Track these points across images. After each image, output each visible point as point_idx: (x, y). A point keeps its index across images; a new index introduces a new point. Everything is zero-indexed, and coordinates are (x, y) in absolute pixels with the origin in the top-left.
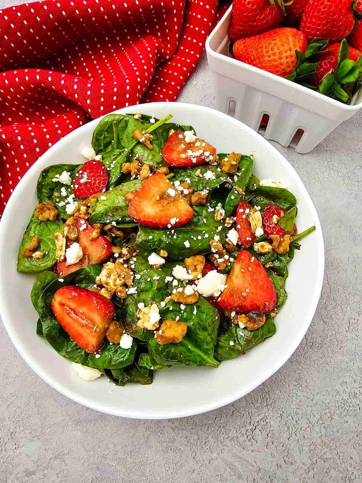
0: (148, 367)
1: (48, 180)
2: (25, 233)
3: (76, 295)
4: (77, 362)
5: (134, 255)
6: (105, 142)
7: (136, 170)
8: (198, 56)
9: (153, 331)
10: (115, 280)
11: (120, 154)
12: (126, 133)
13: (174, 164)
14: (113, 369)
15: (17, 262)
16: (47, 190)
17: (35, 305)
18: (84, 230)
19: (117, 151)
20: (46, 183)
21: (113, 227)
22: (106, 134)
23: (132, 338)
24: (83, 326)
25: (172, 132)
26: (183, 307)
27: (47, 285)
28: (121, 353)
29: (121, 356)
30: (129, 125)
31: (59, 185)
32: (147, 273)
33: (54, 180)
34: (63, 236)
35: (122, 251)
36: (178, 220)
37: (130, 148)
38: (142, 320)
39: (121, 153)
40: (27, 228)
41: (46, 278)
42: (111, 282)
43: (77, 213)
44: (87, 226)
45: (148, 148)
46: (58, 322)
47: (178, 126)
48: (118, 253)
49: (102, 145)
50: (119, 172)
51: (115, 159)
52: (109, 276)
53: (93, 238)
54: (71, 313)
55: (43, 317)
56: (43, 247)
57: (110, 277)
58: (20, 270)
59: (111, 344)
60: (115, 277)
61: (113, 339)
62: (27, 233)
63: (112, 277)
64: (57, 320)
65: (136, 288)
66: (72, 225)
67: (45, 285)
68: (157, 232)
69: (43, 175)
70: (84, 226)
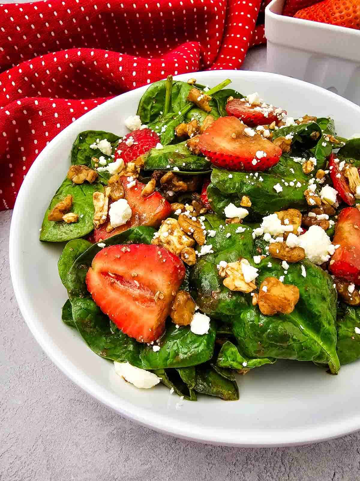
0: (235, 364)
1: (84, 146)
2: (54, 198)
3: (129, 250)
4: (122, 361)
5: (202, 211)
6: (152, 113)
7: (194, 129)
8: (240, 61)
9: (250, 293)
10: (180, 238)
11: (172, 118)
12: (178, 101)
13: (243, 116)
14: (180, 369)
15: (40, 230)
16: (83, 157)
17: (63, 277)
18: (133, 188)
19: (169, 115)
20: (83, 148)
21: (175, 174)
22: (154, 103)
23: (209, 318)
24: (136, 299)
25: (231, 98)
26: (285, 265)
27: (80, 254)
28: (193, 342)
29: (194, 346)
30: (182, 90)
31: (98, 153)
32: (224, 228)
33: (93, 146)
34: (105, 196)
35: (185, 206)
36: (265, 155)
37: (184, 111)
38: (231, 277)
39: (173, 116)
40: (56, 193)
41: (79, 246)
42: (174, 239)
43: (123, 172)
44: (136, 183)
45: (206, 111)
46: (95, 303)
47: (237, 93)
48: (180, 208)
49: (149, 116)
50: (172, 135)
51: (166, 123)
52: (171, 233)
53: (146, 192)
54: (116, 283)
55: (74, 294)
56: (76, 209)
57: (173, 234)
58: (44, 239)
59: (177, 326)
60: (179, 234)
61: (182, 317)
62: (57, 197)
63: (175, 233)
64: (93, 300)
65: (211, 246)
66: (117, 182)
67: (78, 253)
68: (237, 173)
69: (80, 138)
70: (133, 183)
